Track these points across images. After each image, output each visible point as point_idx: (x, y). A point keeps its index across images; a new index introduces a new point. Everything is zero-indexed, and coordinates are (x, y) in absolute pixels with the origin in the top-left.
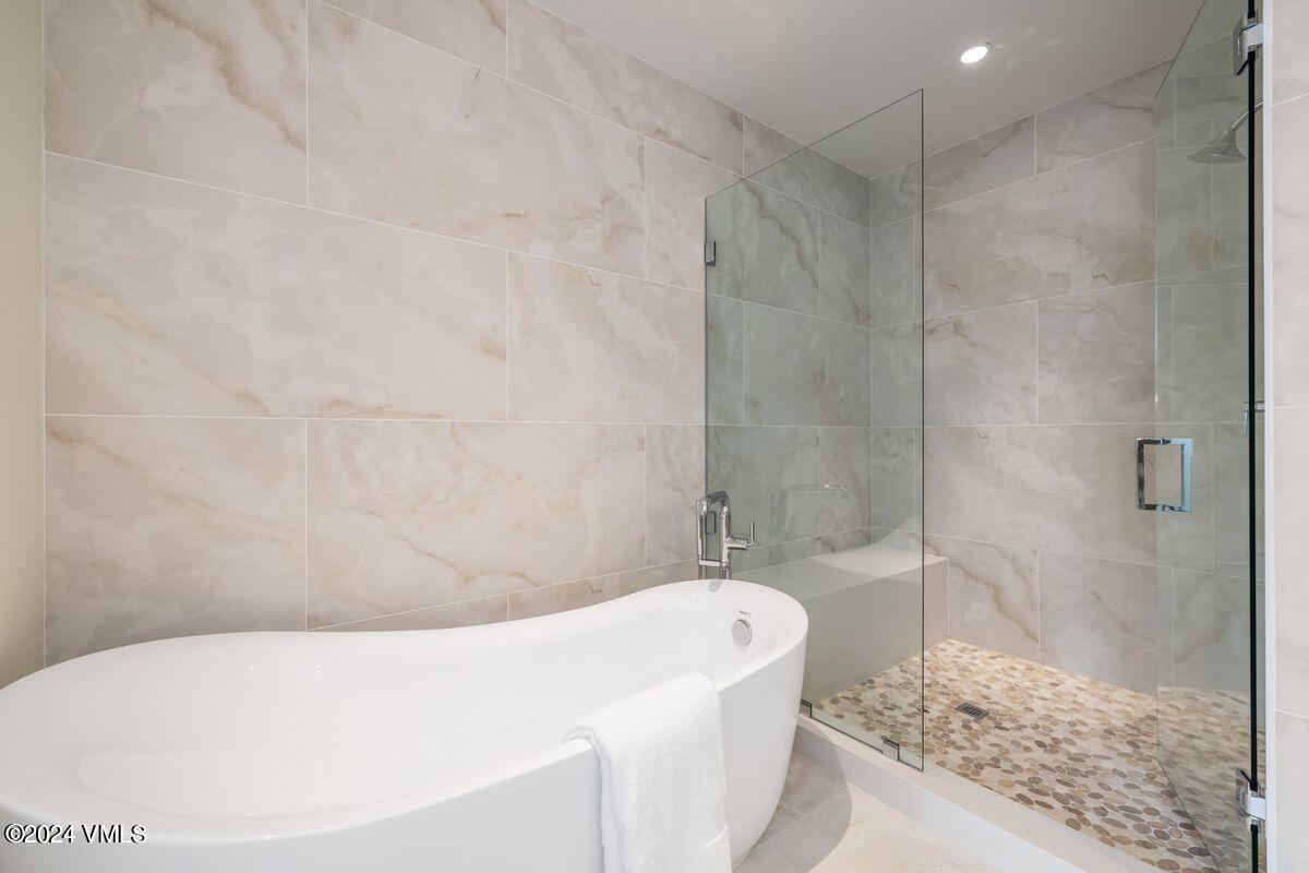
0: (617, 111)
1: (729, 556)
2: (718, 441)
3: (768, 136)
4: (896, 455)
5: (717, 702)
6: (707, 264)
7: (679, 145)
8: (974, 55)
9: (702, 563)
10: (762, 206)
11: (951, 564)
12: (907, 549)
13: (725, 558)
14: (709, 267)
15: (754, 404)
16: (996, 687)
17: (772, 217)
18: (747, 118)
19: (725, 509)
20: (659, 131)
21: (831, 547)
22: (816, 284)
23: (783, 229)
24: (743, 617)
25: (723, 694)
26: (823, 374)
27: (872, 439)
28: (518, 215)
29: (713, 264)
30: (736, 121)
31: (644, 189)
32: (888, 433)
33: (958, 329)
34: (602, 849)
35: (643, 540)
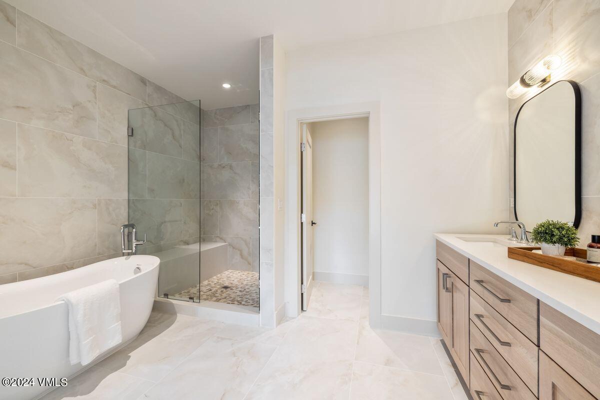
0: (82, 69)
1: (135, 247)
2: (134, 205)
3: (159, 89)
4: (213, 209)
5: (118, 286)
6: (129, 136)
7: (115, 87)
8: (227, 86)
9: (124, 251)
10: (156, 116)
11: (229, 245)
12: (216, 242)
13: (134, 248)
14: (130, 137)
15: (152, 191)
16: (236, 280)
17: (160, 120)
18: (148, 81)
19: (134, 230)
20: (104, 81)
21: (187, 243)
22: (181, 146)
23: (166, 125)
24: (138, 266)
25: (120, 285)
26: (184, 180)
27: (205, 203)
28: (23, 108)
29: (132, 135)
30: (143, 81)
31: (96, 103)
32: (210, 202)
33: (231, 167)
34: (69, 333)
35: (96, 245)
